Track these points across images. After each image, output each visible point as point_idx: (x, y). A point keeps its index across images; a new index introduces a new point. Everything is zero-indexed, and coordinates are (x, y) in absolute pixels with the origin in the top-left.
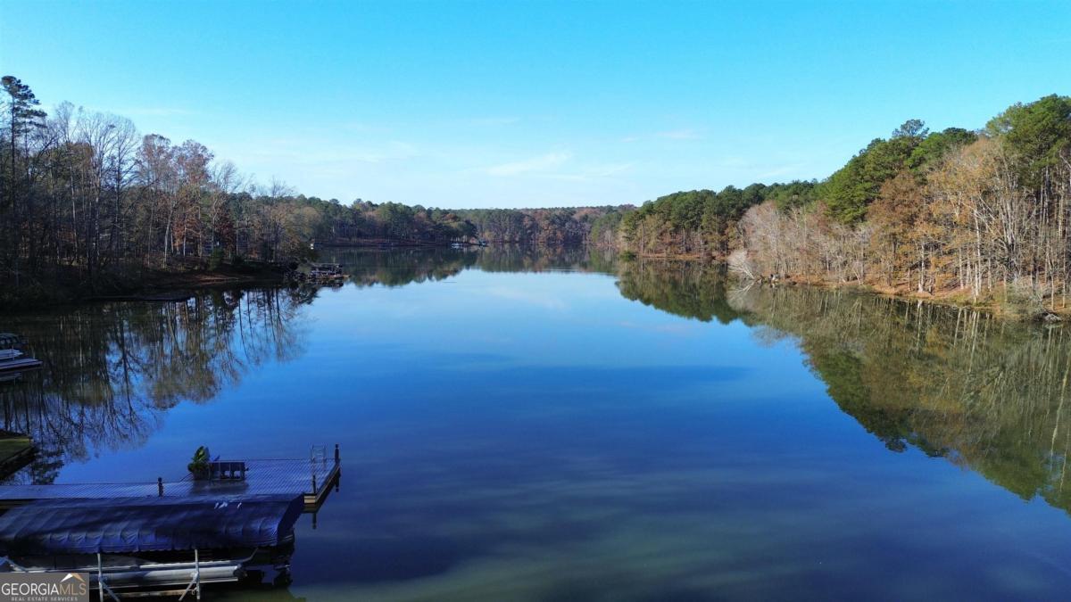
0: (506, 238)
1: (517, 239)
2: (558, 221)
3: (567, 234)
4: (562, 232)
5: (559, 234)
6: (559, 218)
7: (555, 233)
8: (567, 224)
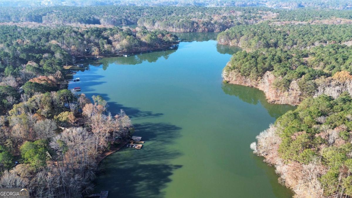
0: (188, 31)
1: (192, 31)
2: (206, 24)
3: (209, 29)
4: (207, 28)
5: (206, 29)
6: (206, 23)
7: (205, 29)
8: (209, 26)
